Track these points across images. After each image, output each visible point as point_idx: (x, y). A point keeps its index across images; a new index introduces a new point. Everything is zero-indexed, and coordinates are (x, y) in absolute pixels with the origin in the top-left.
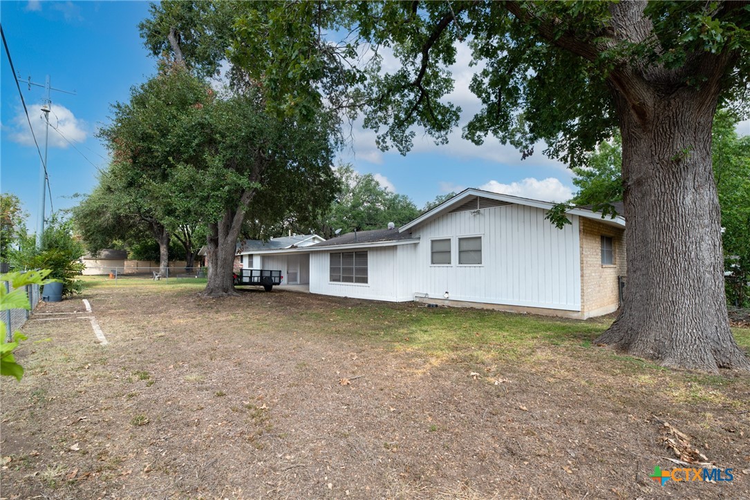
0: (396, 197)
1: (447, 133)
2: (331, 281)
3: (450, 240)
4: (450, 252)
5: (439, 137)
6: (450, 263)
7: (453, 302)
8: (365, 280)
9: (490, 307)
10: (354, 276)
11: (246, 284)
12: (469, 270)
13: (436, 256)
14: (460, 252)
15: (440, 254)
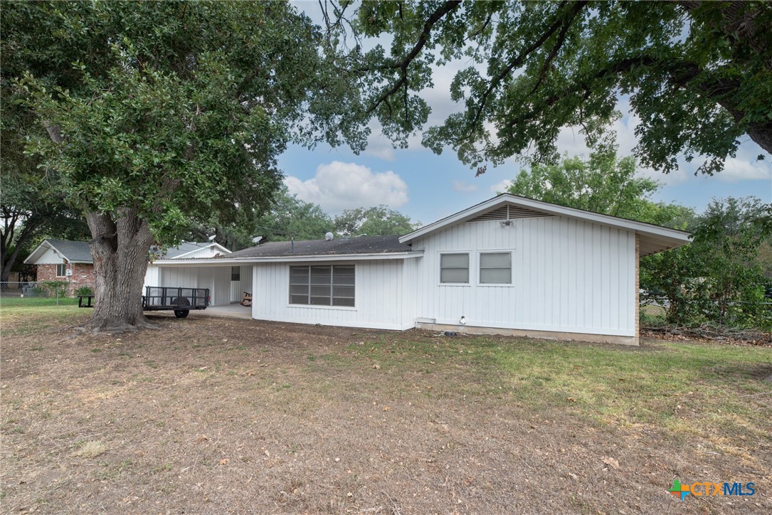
0: (310, 206)
1: (407, 136)
2: (290, 303)
3: (467, 254)
4: (468, 269)
5: (397, 139)
6: (468, 282)
7: (470, 328)
8: (351, 303)
9: (523, 334)
10: (331, 297)
11: (156, 308)
12: (495, 291)
13: (446, 273)
14: (481, 269)
15: (453, 270)
